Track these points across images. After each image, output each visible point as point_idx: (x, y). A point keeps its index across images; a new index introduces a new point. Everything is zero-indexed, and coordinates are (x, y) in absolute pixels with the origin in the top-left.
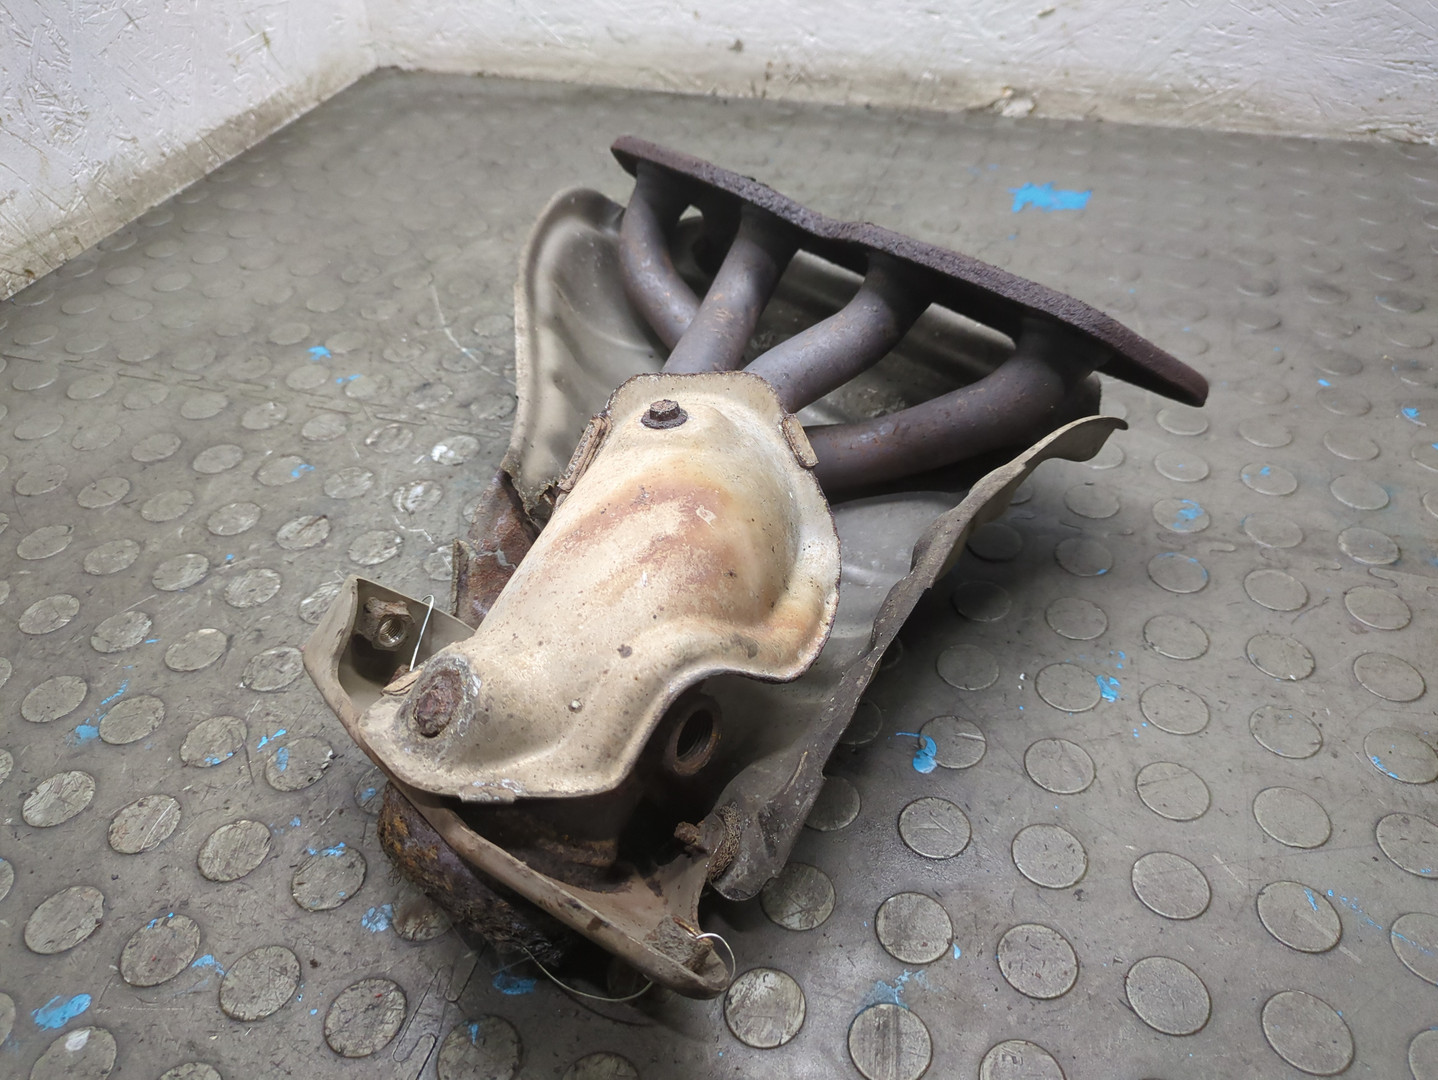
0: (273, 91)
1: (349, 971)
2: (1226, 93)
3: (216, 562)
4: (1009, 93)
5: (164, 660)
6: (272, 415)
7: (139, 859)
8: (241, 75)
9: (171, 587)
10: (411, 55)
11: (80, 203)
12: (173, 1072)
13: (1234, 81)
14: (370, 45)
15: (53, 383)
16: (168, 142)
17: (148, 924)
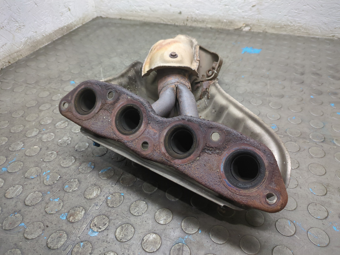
0: (71, 21)
1: (55, 228)
2: (297, 26)
3: (41, 131)
4: (245, 25)
5: (25, 153)
6: (59, 97)
7: (11, 200)
8: (63, 17)
9: (29, 136)
10: (105, 14)
11: (22, 46)
12: (10, 250)
13: (299, 23)
14: (95, 11)
15: (11, 88)
16: (44, 33)
17: (10, 215)
